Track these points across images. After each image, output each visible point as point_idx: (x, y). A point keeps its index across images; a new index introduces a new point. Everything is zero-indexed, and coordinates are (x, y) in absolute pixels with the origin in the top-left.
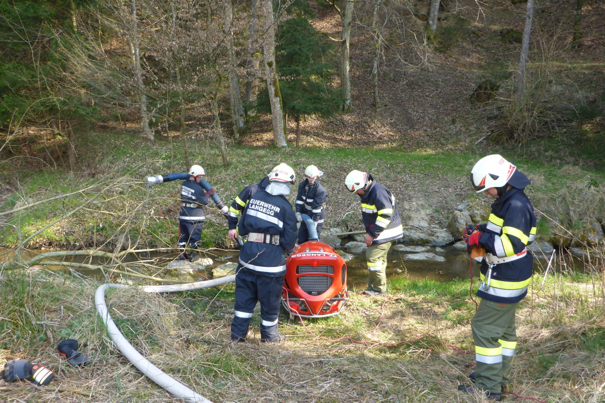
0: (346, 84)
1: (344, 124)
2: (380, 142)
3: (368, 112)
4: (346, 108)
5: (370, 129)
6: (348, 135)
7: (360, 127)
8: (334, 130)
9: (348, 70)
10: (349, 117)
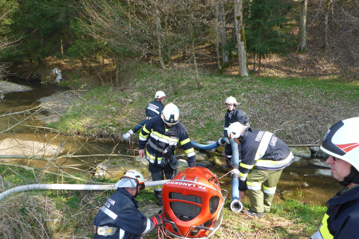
0: (303, 32)
1: (298, 61)
2: (325, 75)
3: (318, 53)
4: (302, 49)
5: (318, 65)
6: (300, 69)
7: (311, 64)
8: (291, 65)
9: (305, 22)
10: (303, 56)
